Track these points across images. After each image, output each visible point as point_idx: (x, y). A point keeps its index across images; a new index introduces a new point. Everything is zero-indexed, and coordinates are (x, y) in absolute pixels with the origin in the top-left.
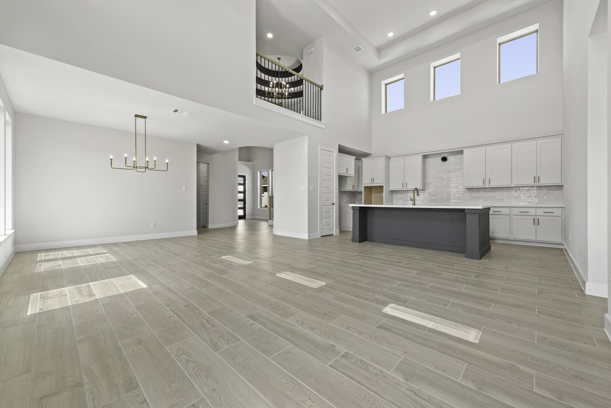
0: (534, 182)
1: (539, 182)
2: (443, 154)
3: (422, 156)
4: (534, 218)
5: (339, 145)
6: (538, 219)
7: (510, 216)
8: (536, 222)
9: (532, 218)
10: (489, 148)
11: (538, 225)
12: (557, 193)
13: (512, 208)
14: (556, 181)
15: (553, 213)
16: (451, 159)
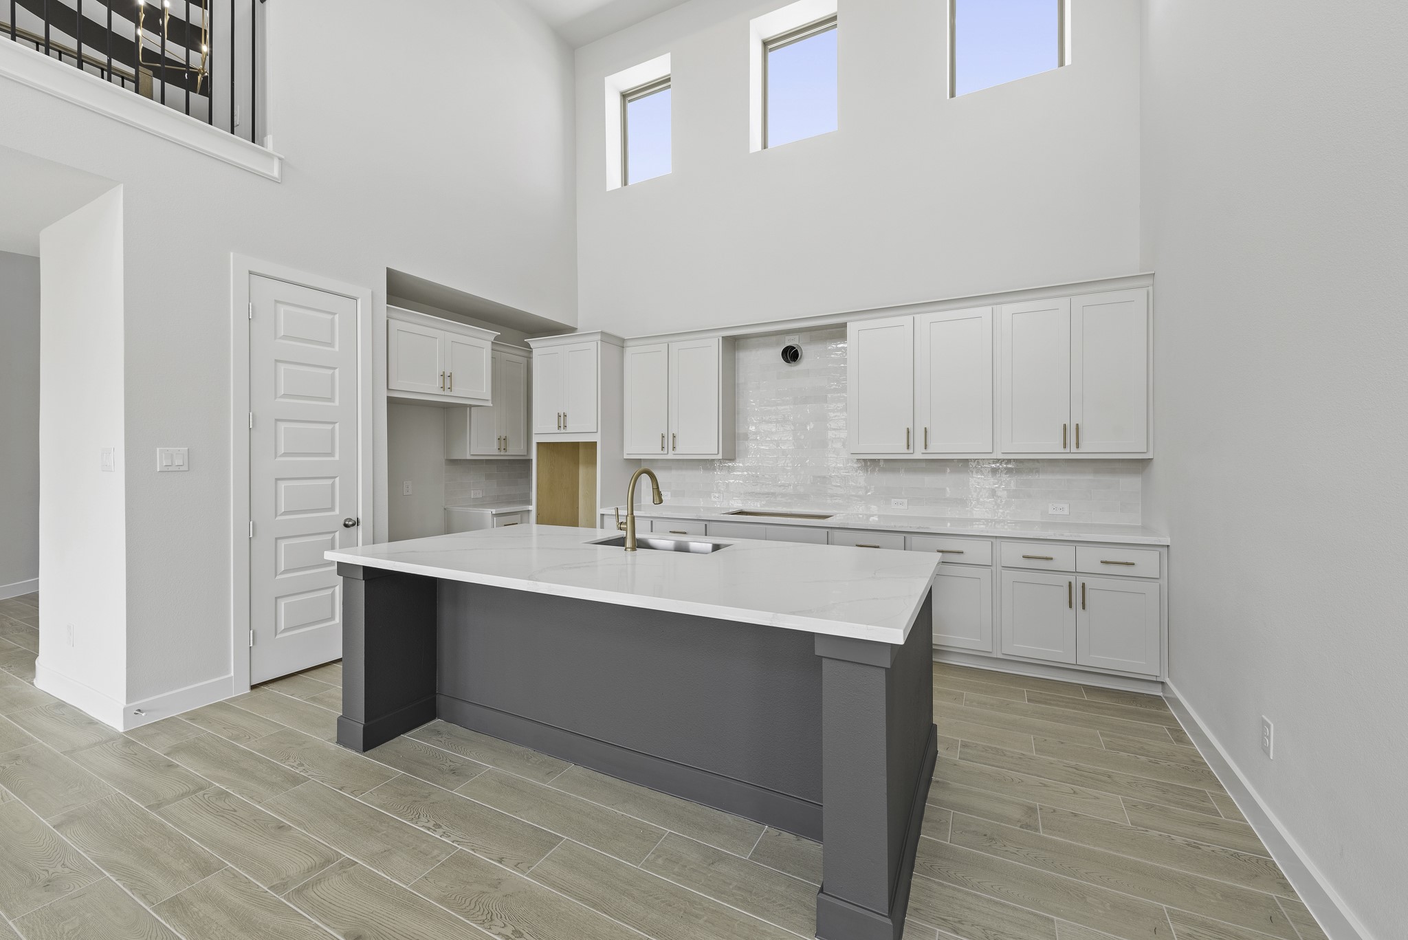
0: (1065, 447)
1: (1078, 447)
2: (787, 338)
3: (721, 339)
4: (1070, 583)
5: (390, 273)
6: (1084, 584)
7: (994, 568)
8: (1077, 597)
9: (1064, 580)
10: (924, 319)
11: (1084, 608)
12: (1129, 483)
13: (998, 540)
14: (1130, 445)
15: (1131, 567)
16: (809, 353)
